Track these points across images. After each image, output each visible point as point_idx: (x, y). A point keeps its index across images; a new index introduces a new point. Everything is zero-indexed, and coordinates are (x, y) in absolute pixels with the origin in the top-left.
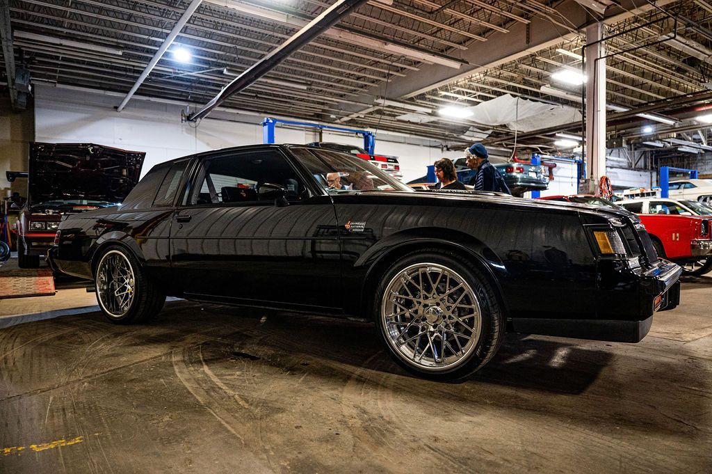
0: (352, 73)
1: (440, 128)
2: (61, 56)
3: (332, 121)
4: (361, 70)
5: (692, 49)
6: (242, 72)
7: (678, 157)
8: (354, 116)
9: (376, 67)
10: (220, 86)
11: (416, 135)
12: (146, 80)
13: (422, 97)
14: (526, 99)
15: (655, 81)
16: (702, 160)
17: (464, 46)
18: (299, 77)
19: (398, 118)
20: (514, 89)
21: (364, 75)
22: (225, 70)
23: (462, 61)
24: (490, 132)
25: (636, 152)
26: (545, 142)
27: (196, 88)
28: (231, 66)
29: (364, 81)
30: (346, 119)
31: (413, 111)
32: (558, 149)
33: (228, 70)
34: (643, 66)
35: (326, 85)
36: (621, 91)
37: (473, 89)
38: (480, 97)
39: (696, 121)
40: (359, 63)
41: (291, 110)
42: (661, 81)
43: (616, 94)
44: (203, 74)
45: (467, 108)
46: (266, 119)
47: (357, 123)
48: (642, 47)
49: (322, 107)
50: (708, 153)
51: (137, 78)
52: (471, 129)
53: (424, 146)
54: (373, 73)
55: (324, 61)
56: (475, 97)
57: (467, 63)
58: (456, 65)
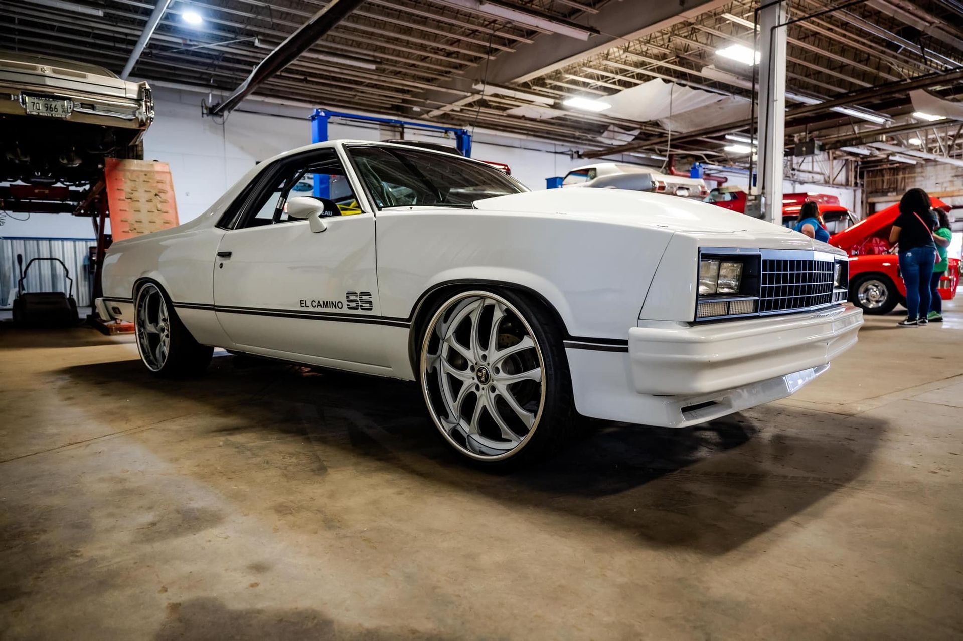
0: (441, 46)
1: (567, 126)
2: (16, 16)
3: (417, 116)
4: (453, 42)
5: (907, 14)
6: (279, 44)
7: (890, 169)
8: (447, 109)
9: (474, 38)
10: (252, 64)
11: (535, 136)
12: (144, 54)
13: (540, 81)
14: (684, 85)
15: (860, 62)
16: (922, 173)
17: (595, 8)
18: (365, 52)
19: (510, 112)
20: (667, 71)
21: (456, 49)
22: (257, 41)
23: (592, 29)
24: (636, 133)
25: (835, 162)
26: (713, 147)
27: (221, 67)
28: (264, 34)
29: (457, 58)
30: (436, 113)
31: (530, 102)
32: (729, 157)
33: (261, 41)
34: (843, 39)
35: (405, 63)
36: (812, 76)
37: (612, 72)
38: (621, 83)
39: (915, 119)
40: (450, 32)
41: (356, 100)
42: (867, 60)
43: (806, 79)
44: (227, 46)
45: (603, 98)
46: (315, 110)
47: (453, 119)
48: (835, 9)
49: (400, 96)
50: (930, 163)
51: (130, 52)
52: (611, 128)
53: (547, 152)
54: (470, 46)
55: (401, 29)
56: (614, 83)
57: (598, 32)
58: (583, 35)
